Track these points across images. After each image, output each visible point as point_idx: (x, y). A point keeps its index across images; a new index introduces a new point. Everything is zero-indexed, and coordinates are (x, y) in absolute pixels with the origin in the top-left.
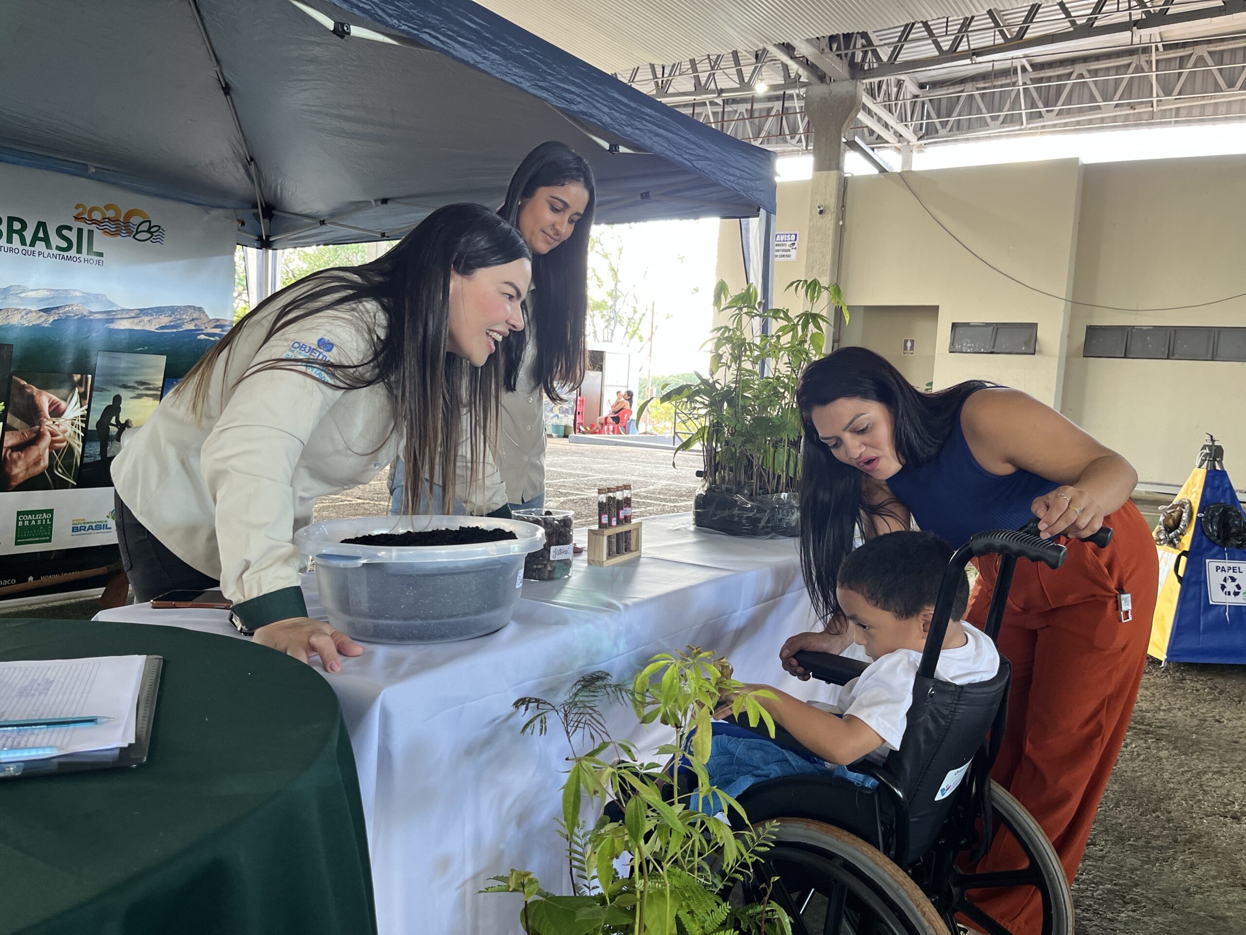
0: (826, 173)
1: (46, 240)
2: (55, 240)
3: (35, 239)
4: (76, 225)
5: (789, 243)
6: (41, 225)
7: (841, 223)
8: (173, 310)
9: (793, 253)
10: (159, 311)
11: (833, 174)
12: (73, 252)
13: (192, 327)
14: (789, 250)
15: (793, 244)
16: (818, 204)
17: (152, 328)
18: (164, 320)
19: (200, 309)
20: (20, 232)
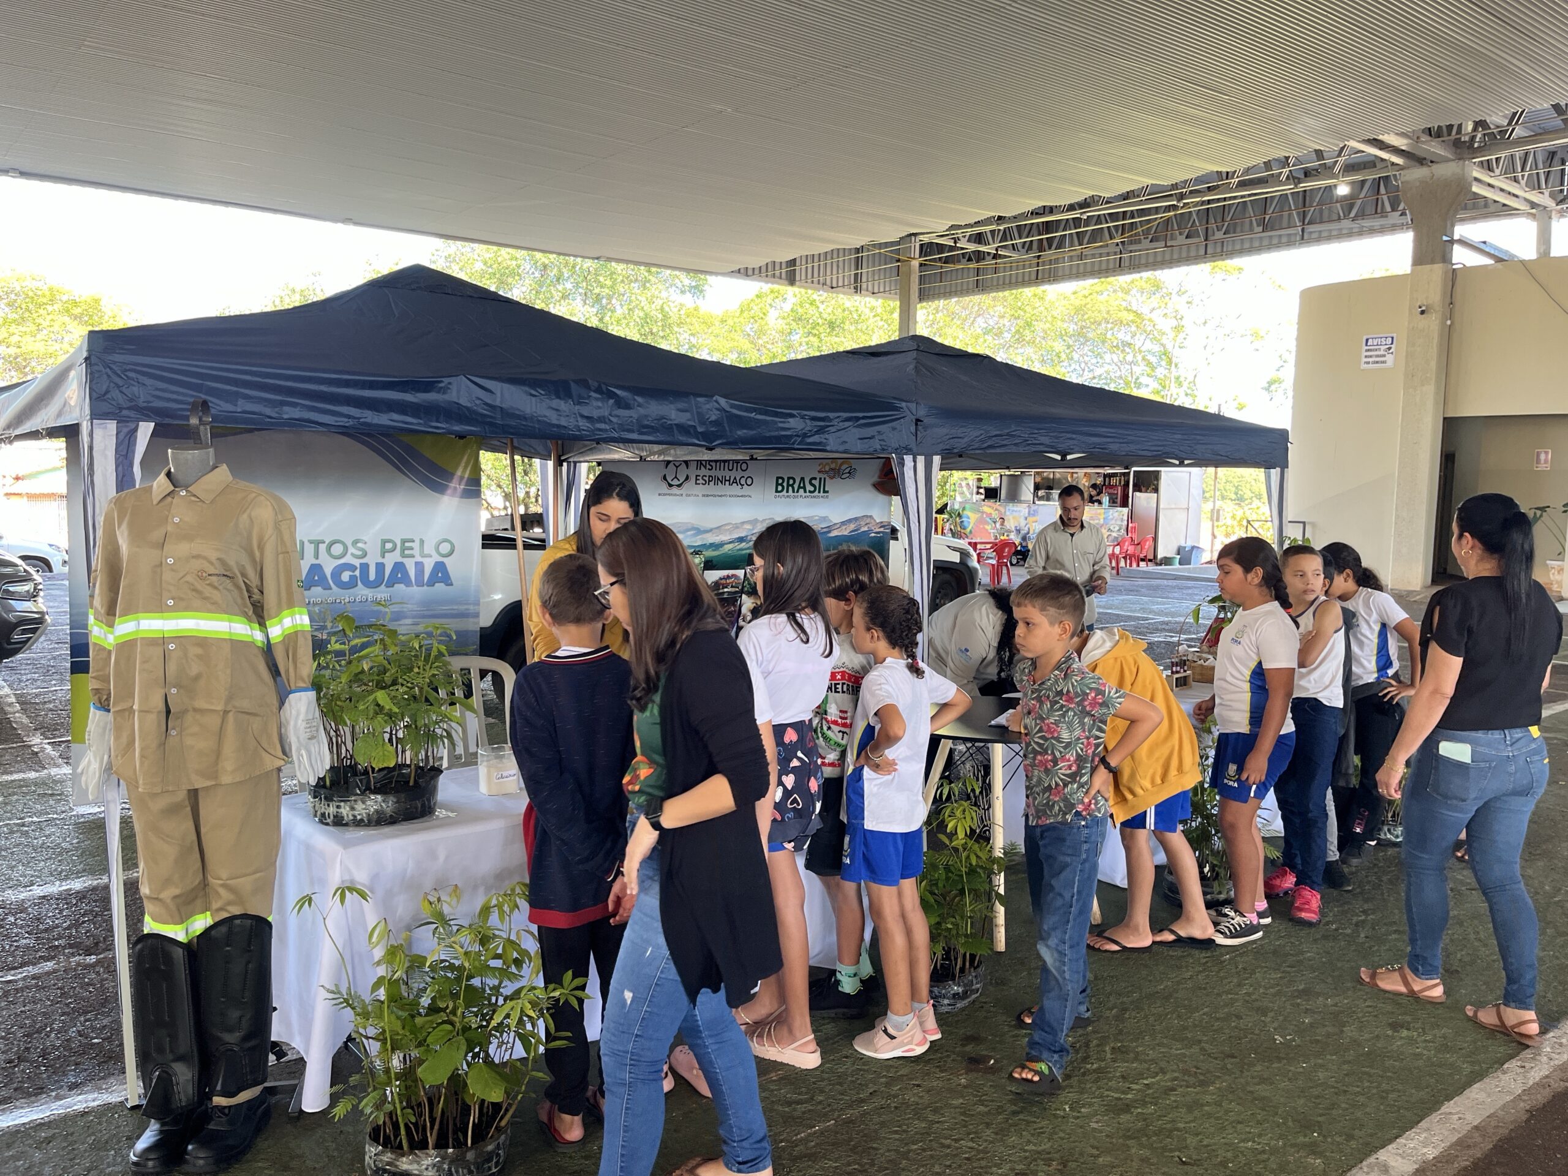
0: (1428, 267)
1: (804, 488)
2: (809, 488)
3: (799, 487)
4: (818, 476)
5: (1383, 348)
6: (802, 479)
7: (1449, 322)
8: (856, 519)
9: (1389, 358)
10: (850, 521)
11: (1438, 268)
12: (816, 493)
13: (866, 529)
14: (1384, 356)
15: (1390, 349)
16: (1419, 303)
17: (846, 533)
18: (852, 526)
19: (871, 517)
20: (792, 486)
